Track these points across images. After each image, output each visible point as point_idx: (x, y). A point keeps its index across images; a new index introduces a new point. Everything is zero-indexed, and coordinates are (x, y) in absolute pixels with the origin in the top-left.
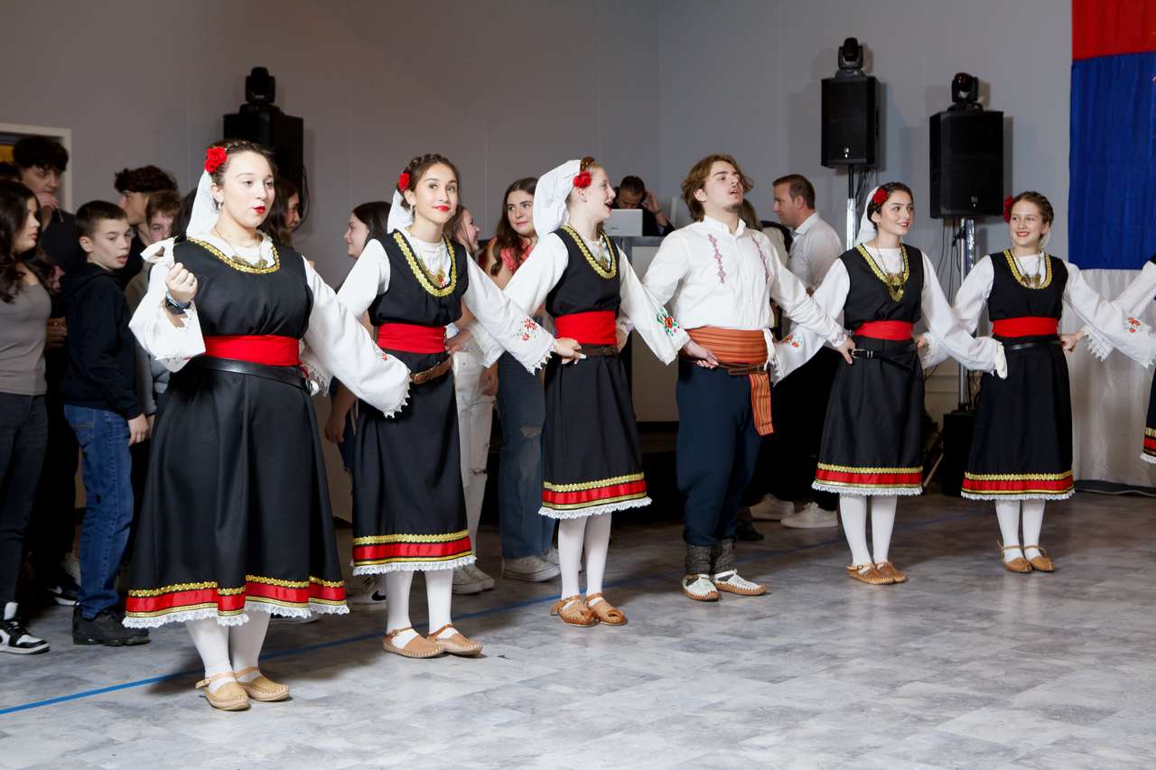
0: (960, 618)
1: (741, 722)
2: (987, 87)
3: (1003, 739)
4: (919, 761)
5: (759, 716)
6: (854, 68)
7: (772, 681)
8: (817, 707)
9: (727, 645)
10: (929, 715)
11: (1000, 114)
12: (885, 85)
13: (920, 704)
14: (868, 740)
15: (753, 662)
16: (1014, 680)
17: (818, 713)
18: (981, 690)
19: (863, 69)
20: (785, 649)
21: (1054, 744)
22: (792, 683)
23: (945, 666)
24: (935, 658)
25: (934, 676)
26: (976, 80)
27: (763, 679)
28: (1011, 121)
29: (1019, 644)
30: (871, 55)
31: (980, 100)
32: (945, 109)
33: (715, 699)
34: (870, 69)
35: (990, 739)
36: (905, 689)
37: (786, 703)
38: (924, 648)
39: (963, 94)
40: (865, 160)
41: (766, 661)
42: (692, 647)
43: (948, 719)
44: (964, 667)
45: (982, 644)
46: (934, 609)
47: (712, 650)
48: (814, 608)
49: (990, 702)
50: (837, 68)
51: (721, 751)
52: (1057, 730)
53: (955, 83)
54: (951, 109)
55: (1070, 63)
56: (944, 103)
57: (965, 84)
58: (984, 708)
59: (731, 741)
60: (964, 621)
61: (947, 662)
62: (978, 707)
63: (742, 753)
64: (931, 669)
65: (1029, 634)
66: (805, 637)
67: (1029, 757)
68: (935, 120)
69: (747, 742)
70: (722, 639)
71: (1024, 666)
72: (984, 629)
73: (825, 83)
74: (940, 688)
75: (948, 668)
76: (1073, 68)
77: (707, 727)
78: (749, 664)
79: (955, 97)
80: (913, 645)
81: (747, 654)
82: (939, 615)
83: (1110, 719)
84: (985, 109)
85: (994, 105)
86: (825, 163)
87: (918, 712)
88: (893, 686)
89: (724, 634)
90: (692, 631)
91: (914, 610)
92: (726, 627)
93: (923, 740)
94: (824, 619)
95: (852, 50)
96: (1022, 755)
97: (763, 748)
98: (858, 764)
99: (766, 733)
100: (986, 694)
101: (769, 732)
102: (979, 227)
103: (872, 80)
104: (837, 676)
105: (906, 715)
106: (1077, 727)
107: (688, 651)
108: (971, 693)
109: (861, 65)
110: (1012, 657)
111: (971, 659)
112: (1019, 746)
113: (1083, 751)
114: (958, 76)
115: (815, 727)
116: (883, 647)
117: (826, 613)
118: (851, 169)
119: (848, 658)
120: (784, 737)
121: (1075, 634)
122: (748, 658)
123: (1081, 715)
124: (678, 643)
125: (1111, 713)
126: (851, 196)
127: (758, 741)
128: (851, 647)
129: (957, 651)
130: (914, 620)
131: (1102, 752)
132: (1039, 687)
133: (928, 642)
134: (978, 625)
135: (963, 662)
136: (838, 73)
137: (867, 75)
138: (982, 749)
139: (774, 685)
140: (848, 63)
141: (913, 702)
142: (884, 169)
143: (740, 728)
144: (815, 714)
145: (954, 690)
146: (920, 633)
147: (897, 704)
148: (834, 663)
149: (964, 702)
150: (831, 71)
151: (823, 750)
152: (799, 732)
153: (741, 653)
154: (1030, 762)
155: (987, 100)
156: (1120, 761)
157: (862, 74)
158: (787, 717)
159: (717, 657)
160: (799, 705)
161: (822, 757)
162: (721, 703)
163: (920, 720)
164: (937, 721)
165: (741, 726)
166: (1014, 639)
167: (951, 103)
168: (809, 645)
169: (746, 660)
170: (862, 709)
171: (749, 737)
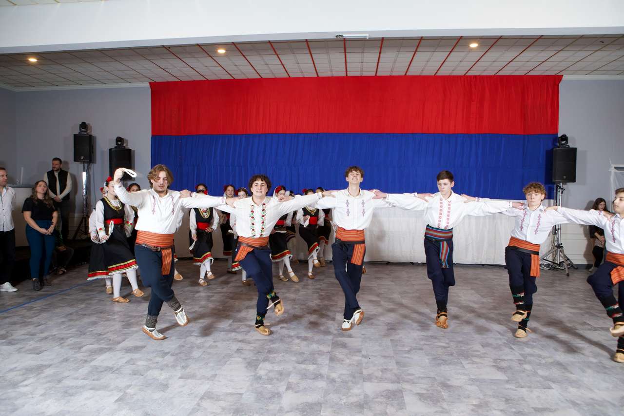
0: (108, 315)
1: (20, 375)
2: (127, 141)
3: (110, 364)
4: (82, 379)
5: (29, 370)
6: (85, 132)
7: (38, 354)
8: (50, 363)
9: (23, 340)
10: (89, 359)
11: (131, 149)
12: (96, 137)
13: (87, 354)
14: (66, 374)
15: (33, 346)
16: (120, 339)
17: (51, 365)
18: (108, 345)
19: (88, 131)
20: (46, 338)
21: (126, 363)
22: (45, 353)
23: (99, 336)
24: (96, 334)
25: (94, 342)
26: (123, 139)
27: (34, 353)
28: (134, 151)
29: (124, 323)
30: (91, 127)
31: (125, 145)
32: (114, 147)
33: (13, 366)
34: (91, 131)
35: (106, 365)
36: (84, 349)
37: (41, 363)
38: (94, 330)
39: (120, 143)
40: (88, 161)
41: (38, 345)
42: (10, 343)
43: (95, 359)
44: (104, 336)
45: (113, 325)
46: (101, 313)
47: (18, 343)
48: (61, 318)
49: (110, 349)
50: (79, 131)
51: (10, 391)
52: (128, 356)
53: (116, 139)
54: (115, 147)
55: (151, 136)
56: (113, 145)
57: (119, 140)
58: (108, 353)
59: (15, 385)
60: (109, 316)
61: (100, 334)
62: (105, 352)
63: (17, 390)
64: (94, 338)
65: (128, 319)
66: (54, 332)
67: (117, 369)
68: (110, 150)
69: (21, 384)
70: (23, 337)
71: (124, 332)
72: (115, 319)
73: (75, 135)
74: (96, 346)
75: (100, 337)
76: (152, 138)
77: (6, 381)
78: (31, 347)
79: (117, 144)
80: (90, 329)
81: (31, 342)
82: (102, 315)
83: (144, 349)
84: (126, 148)
85: (130, 147)
86: (75, 161)
87: (85, 358)
88: (80, 348)
89: (24, 335)
90: (12, 335)
91: (95, 314)
92: (25, 331)
93: (85, 370)
94: (63, 323)
95: (84, 126)
96: (115, 369)
97: (27, 385)
98: (60, 385)
99: (29, 378)
100: (109, 346)
101: (31, 377)
102: (125, 182)
103: (91, 136)
104: (62, 347)
105: (81, 360)
106: (134, 354)
107: (9, 345)
108: (105, 346)
109: (87, 131)
110: (121, 329)
111: (108, 332)
112: (115, 366)
113: (134, 364)
114: (117, 138)
115: (49, 371)
116: (80, 332)
117: (63, 320)
118: (84, 162)
119: (67, 339)
120: (35, 379)
121: (141, 317)
122: (32, 344)
123: (137, 349)
124: (4, 342)
125: (145, 347)
126: (84, 171)
127: (25, 383)
128: (70, 334)
129: (104, 330)
130: (93, 319)
131: (140, 363)
132: (126, 340)
133: (96, 327)
134: (113, 318)
135: (105, 334)
136: (79, 133)
137: (90, 134)
138: (103, 370)
139: (38, 355)
140: (83, 130)
141: (85, 354)
142: (95, 163)
143: (20, 378)
144: (50, 366)
145: (100, 346)
146: (94, 323)
147: (80, 356)
148: (62, 342)
149: (101, 351)
150: (77, 132)
151: (49, 382)
152: (43, 375)
153: (29, 342)
154: (117, 372)
155: (127, 145)
156: (144, 365)
157: (88, 134)
158: (38, 369)
159: (18, 346)
160: (45, 363)
161: (48, 385)
162: (15, 368)
163: (86, 361)
164: (91, 361)
165: (20, 377)
166: (123, 321)
167: (116, 146)
168: (55, 335)
169: (31, 345)
170: (67, 360)
171: (23, 381)
